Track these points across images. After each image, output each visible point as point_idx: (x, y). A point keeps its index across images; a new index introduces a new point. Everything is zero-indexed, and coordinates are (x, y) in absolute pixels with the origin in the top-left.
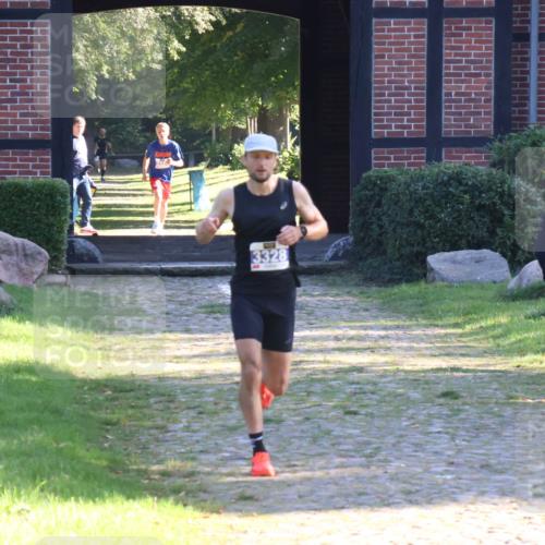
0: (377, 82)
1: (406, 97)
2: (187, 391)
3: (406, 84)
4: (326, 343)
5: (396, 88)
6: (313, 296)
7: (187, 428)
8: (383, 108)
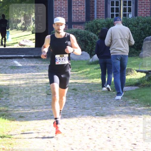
0: (55, 7)
1: (63, 11)
2: (6, 89)
3: (63, 8)
4: (42, 76)
5: (60, 9)
6: (39, 64)
7: (6, 99)
8: (57, 14)
